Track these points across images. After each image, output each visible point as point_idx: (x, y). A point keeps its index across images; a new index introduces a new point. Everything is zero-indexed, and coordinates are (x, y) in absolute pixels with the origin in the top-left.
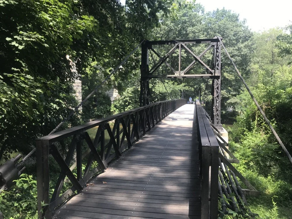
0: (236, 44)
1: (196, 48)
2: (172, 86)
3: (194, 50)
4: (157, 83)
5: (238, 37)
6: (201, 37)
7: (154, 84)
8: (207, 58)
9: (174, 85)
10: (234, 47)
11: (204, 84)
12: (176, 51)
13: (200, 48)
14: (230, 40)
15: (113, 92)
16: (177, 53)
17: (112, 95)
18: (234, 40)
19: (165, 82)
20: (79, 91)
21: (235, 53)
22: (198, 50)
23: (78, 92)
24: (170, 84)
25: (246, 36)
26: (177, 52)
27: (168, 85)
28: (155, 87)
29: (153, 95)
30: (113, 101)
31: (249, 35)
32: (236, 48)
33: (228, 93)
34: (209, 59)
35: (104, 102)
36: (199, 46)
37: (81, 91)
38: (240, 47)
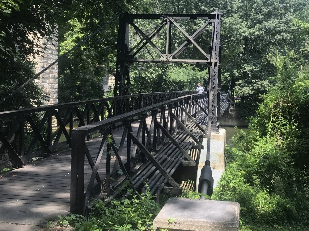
0: (284, 15)
1: (227, 19)
2: (192, 72)
3: (224, 22)
4: (170, 67)
5: (286, 4)
6: (235, 3)
7: (166, 68)
8: (243, 34)
9: (194, 71)
10: (281, 19)
11: (238, 71)
12: (198, 22)
13: (233, 19)
14: (275, 8)
15: (108, 79)
16: (199, 25)
17: (107, 83)
18: (281, 8)
19: (182, 66)
20: (55, 76)
21: (282, 28)
22: (230, 22)
23: (53, 77)
24: (189, 70)
25: (300, 4)
26: (200, 23)
27: (186, 70)
28: (167, 73)
29: (163, 85)
30: (107, 92)
31: (304, 2)
32: (284, 20)
33: (272, 84)
34: (244, 35)
35: (92, 92)
36: (232, 16)
37: (57, 76)
38: (289, 19)
